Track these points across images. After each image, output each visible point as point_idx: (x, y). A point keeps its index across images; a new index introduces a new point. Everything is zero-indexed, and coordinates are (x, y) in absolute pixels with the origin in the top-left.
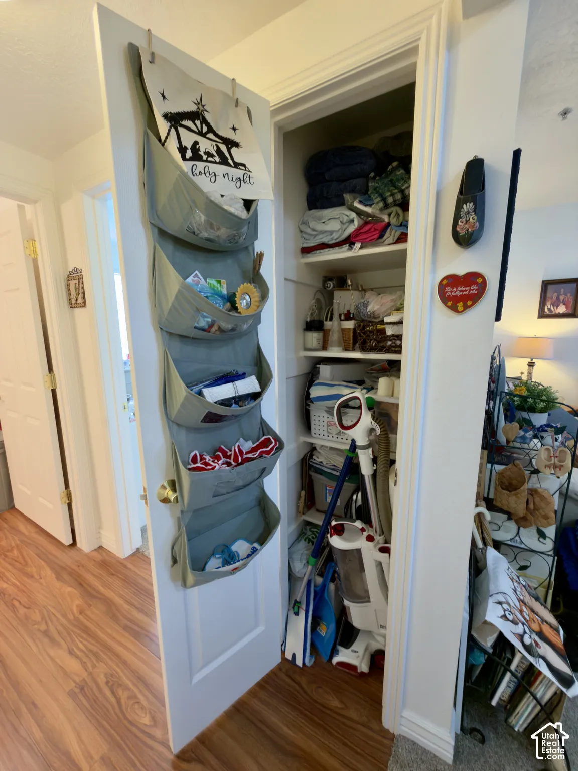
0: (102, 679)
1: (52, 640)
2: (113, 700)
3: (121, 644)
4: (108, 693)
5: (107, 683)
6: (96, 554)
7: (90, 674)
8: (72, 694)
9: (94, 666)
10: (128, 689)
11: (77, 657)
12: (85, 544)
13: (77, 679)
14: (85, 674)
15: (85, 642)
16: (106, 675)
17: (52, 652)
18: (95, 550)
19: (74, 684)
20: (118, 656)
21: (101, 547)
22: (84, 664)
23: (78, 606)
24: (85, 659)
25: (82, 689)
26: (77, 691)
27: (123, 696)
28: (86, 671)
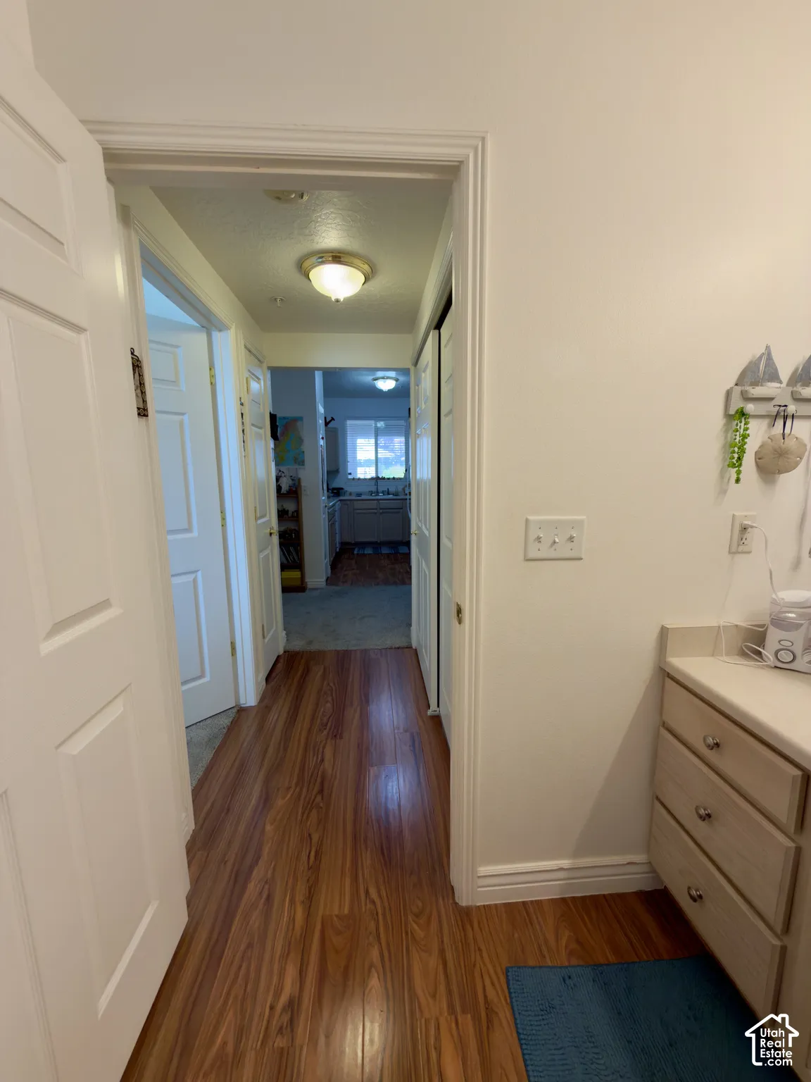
0: (325, 732)
1: (322, 783)
2: (330, 720)
4: (329, 724)
5: (325, 729)
7: (327, 739)
8: (341, 738)
9: (321, 742)
11: (323, 755)
13: (334, 742)
14: (329, 741)
16: (323, 732)
17: (330, 771)
19: (337, 741)
20: (307, 739)
22: (324, 748)
24: (321, 750)
25: (335, 736)
26: (338, 736)
27: (325, 719)
28: (326, 743)
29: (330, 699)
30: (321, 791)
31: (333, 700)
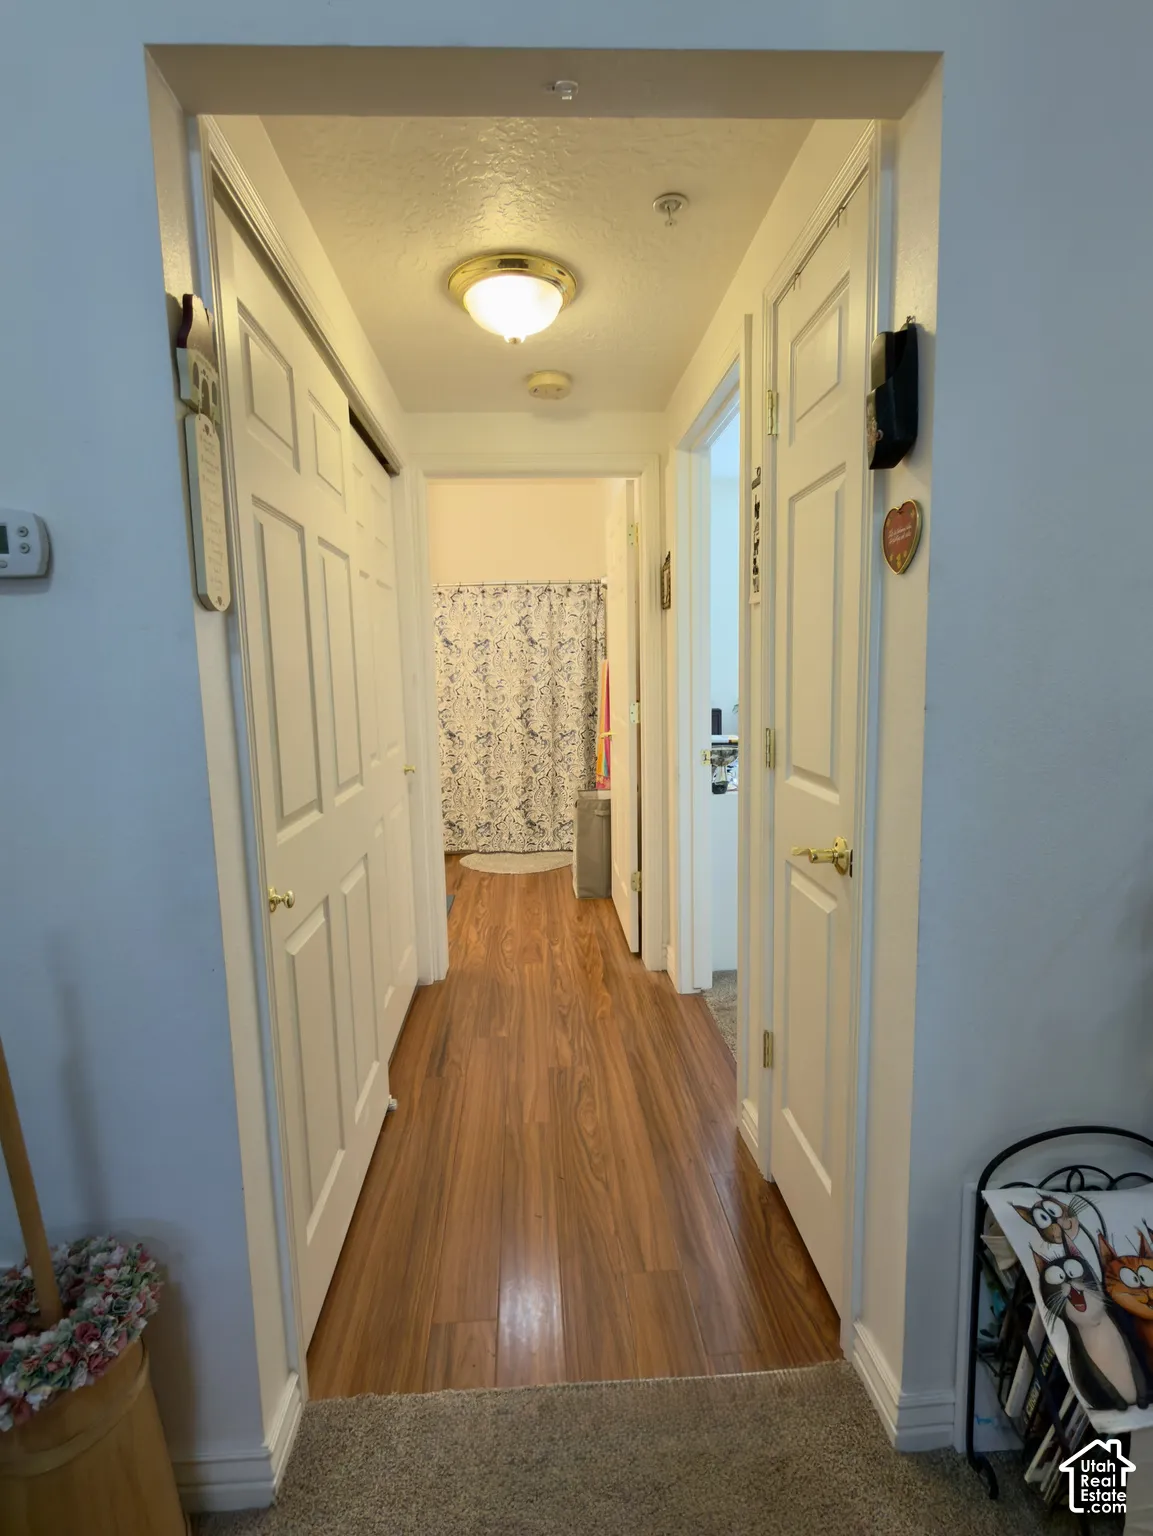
0: (579, 1077)
1: (565, 1023)
2: (576, 1096)
3: (616, 1067)
4: (576, 1089)
5: (581, 1082)
6: (654, 976)
7: (573, 1068)
8: (551, 1071)
9: (581, 1063)
10: (593, 1096)
11: (574, 1051)
12: (649, 961)
13: (562, 1064)
14: (569, 1065)
15: (587, 1043)
16: (584, 1076)
17: (558, 1033)
18: (658, 972)
19: (557, 1066)
20: (604, 1069)
21: (665, 972)
22: (574, 1058)
23: (603, 1012)
24: (578, 1055)
25: (560, 1072)
26: (556, 1072)
27: (586, 1098)
28: (573, 1063)
29: (591, 1143)
30: (564, 1018)
31: (584, 1144)
